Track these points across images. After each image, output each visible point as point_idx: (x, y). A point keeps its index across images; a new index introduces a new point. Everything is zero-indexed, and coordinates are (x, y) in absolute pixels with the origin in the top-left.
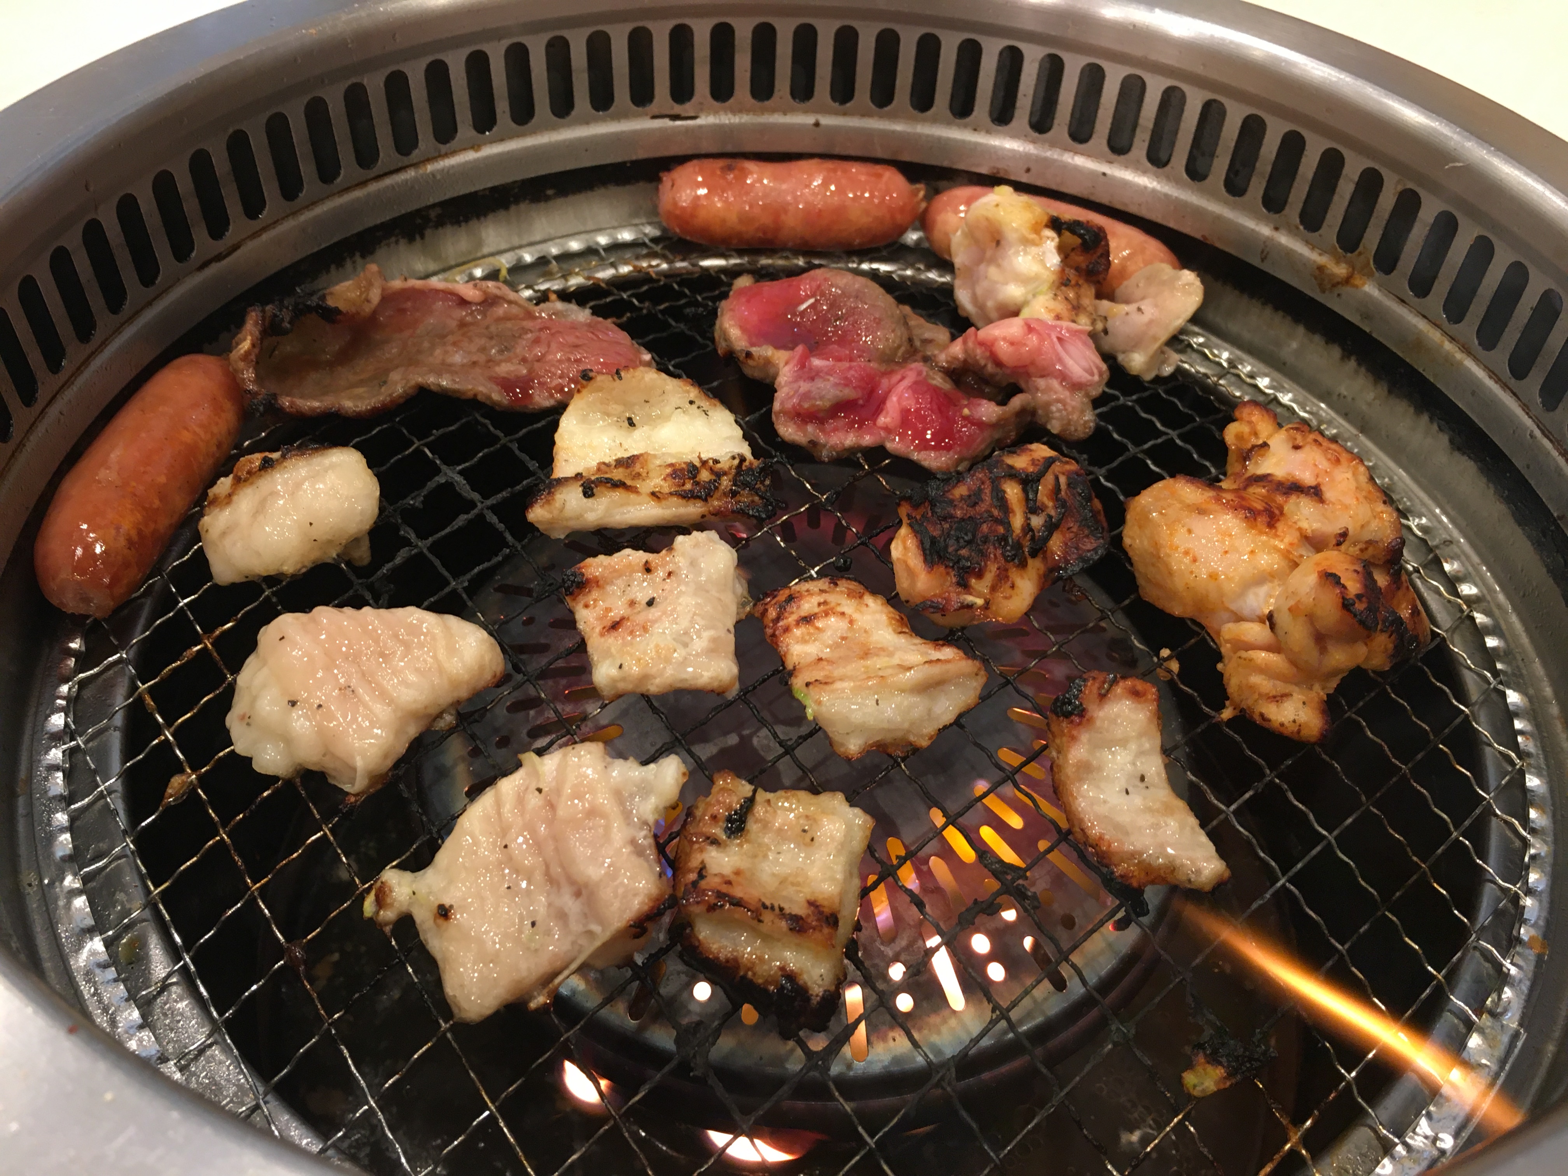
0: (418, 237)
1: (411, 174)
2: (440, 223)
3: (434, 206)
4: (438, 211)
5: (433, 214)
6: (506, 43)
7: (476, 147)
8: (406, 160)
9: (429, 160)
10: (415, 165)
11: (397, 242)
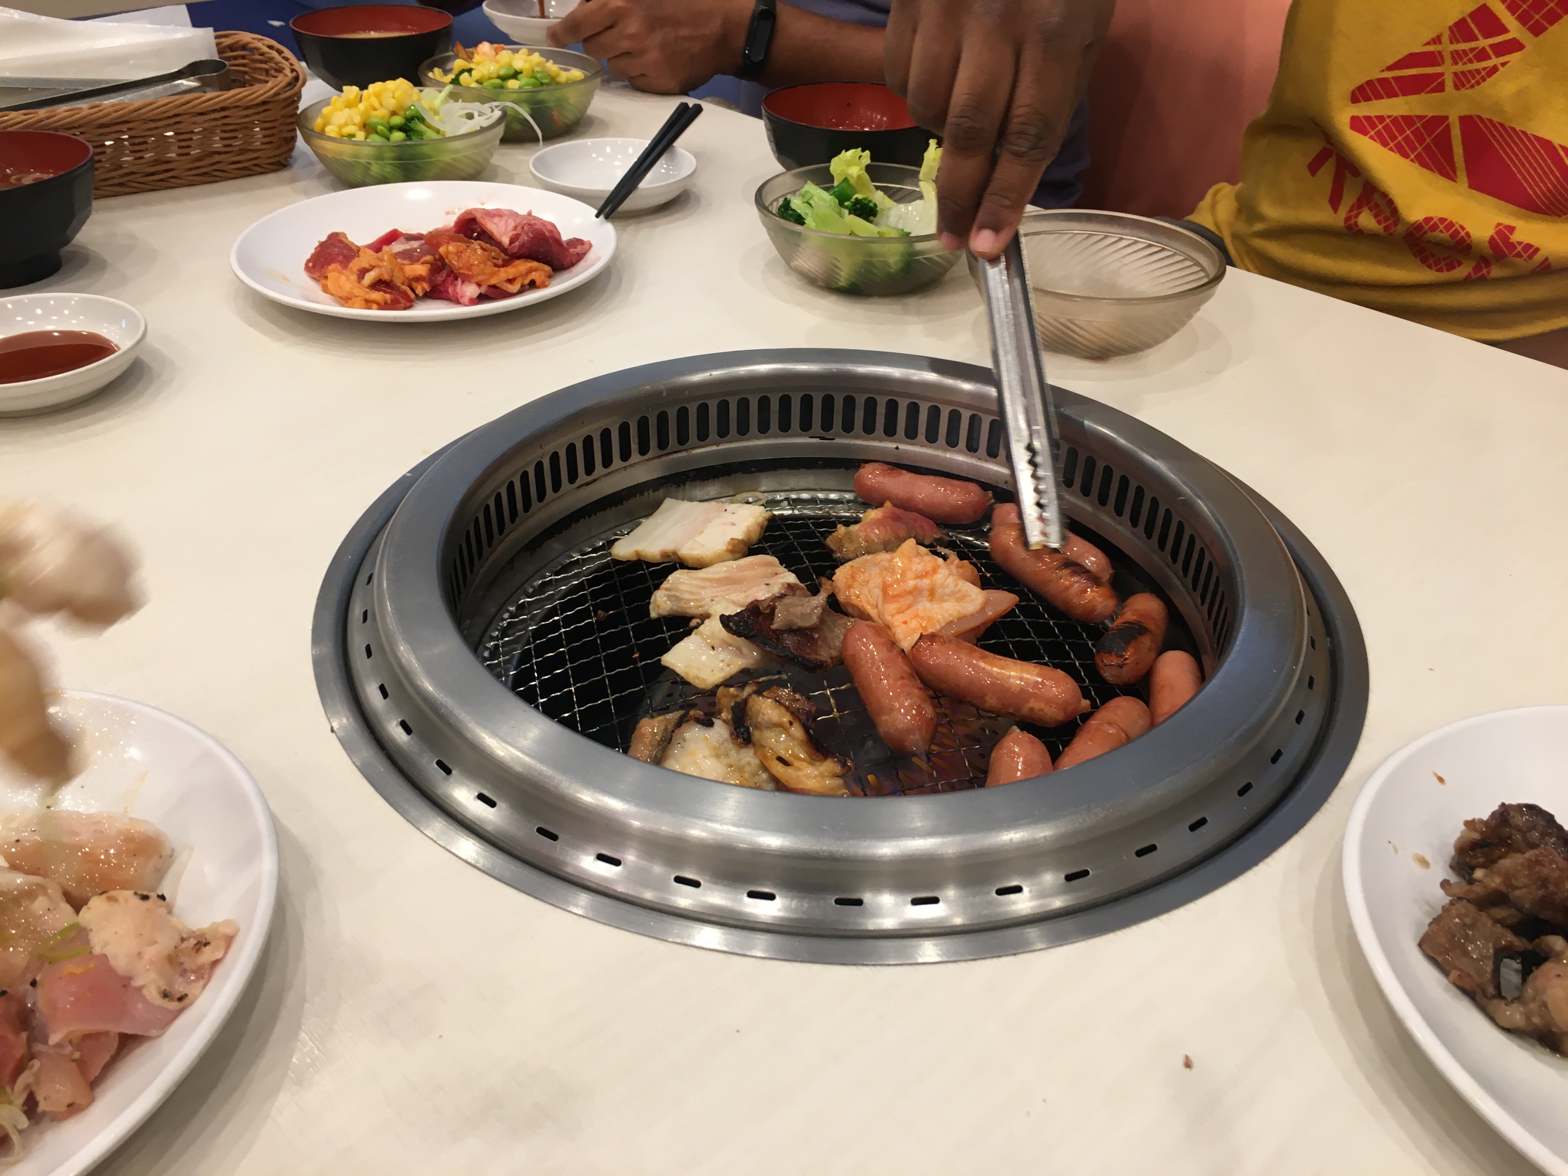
0: (682, 486)
1: (684, 454)
2: (694, 479)
3: (693, 470)
4: (694, 473)
5: (691, 474)
6: (738, 397)
7: (717, 444)
8: (682, 447)
9: (693, 448)
10: (686, 450)
11: (671, 486)
